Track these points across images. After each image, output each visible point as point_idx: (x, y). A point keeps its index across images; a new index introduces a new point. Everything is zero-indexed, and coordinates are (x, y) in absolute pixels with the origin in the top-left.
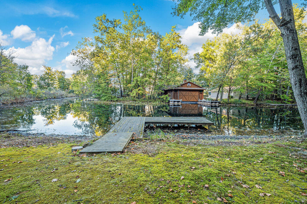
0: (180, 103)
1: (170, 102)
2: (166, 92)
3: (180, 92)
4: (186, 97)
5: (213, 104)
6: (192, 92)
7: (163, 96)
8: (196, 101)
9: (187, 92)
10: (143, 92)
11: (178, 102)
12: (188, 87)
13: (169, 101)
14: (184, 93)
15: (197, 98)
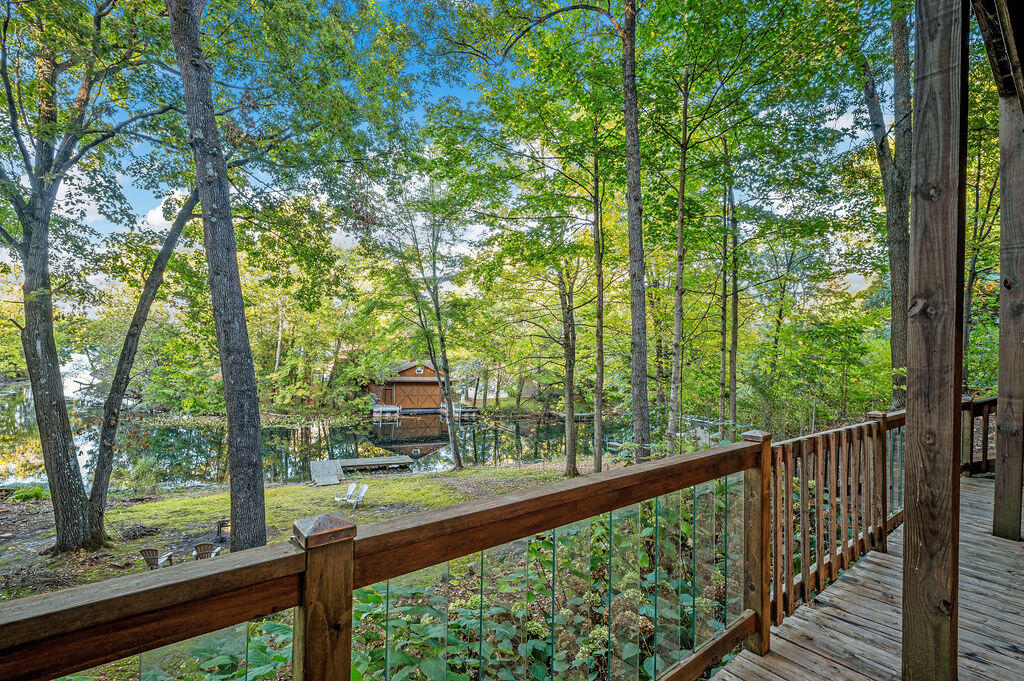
0: (397, 416)
1: (375, 415)
2: (365, 389)
3: (398, 388)
4: (412, 398)
5: (466, 415)
6: (426, 388)
7: (357, 400)
8: (434, 406)
9: (416, 388)
10: (308, 393)
11: (393, 412)
12: (418, 376)
13: (372, 412)
14: (408, 389)
15: (438, 399)
